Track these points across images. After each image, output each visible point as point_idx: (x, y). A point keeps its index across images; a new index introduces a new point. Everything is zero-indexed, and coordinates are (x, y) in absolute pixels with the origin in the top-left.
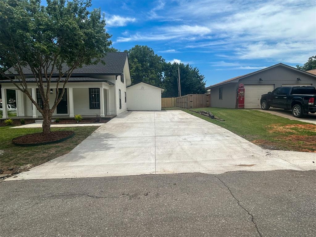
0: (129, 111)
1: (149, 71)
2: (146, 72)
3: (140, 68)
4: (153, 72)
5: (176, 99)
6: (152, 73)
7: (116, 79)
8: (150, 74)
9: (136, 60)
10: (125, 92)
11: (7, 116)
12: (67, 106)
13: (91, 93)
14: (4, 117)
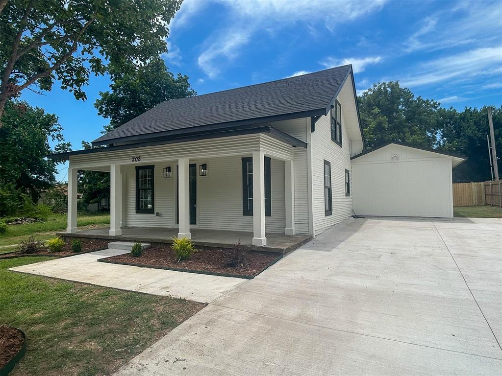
0: (358, 217)
1: (406, 129)
2: (399, 133)
3: (386, 125)
4: (415, 131)
5: (483, 187)
6: (413, 133)
7: (313, 130)
8: (407, 135)
9: (377, 110)
10: (347, 171)
11: (75, 227)
12: (195, 206)
13: (248, 174)
14: (69, 230)
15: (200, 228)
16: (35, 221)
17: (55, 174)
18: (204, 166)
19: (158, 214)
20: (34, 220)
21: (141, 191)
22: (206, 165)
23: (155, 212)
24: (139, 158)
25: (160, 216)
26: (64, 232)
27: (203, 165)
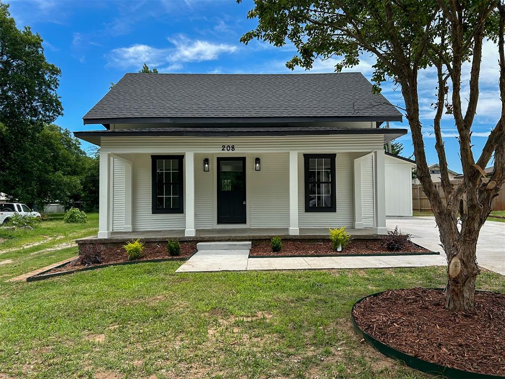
12: (244, 203)
22: (259, 159)
24: (233, 147)
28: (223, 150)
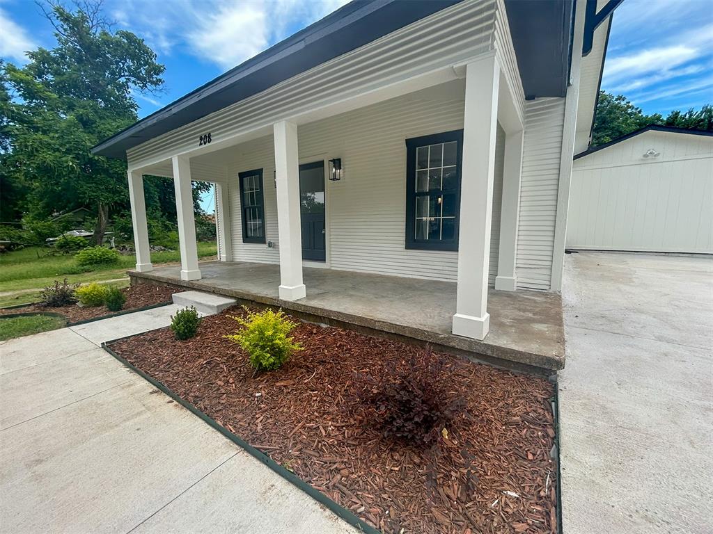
7: (588, 47)
11: (148, 262)
12: (323, 232)
13: (417, 170)
14: (138, 269)
15: (333, 268)
16: (164, 250)
17: (199, 202)
18: (337, 163)
19: (270, 245)
20: (163, 248)
21: (248, 210)
22: (339, 160)
23: (267, 242)
24: (209, 136)
25: (273, 247)
26: (131, 271)
27: (334, 161)
28: (201, 144)
